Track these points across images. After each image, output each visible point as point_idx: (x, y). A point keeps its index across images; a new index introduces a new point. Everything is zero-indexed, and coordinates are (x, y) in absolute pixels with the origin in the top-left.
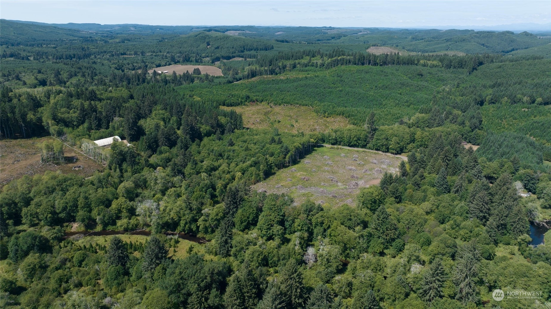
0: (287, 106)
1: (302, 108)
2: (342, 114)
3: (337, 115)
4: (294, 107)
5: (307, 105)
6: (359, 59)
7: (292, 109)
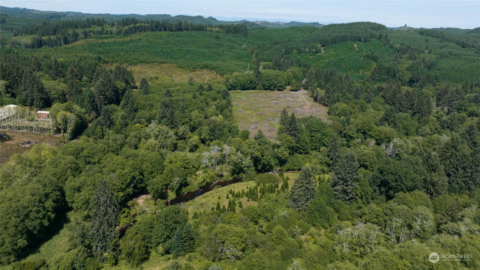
0: (144, 65)
1: (163, 65)
2: (206, 67)
3: (201, 68)
4: (153, 66)
5: (165, 63)
6: (157, 26)
7: (152, 67)
